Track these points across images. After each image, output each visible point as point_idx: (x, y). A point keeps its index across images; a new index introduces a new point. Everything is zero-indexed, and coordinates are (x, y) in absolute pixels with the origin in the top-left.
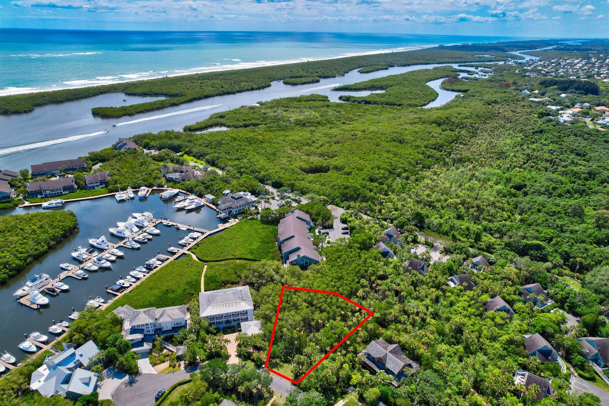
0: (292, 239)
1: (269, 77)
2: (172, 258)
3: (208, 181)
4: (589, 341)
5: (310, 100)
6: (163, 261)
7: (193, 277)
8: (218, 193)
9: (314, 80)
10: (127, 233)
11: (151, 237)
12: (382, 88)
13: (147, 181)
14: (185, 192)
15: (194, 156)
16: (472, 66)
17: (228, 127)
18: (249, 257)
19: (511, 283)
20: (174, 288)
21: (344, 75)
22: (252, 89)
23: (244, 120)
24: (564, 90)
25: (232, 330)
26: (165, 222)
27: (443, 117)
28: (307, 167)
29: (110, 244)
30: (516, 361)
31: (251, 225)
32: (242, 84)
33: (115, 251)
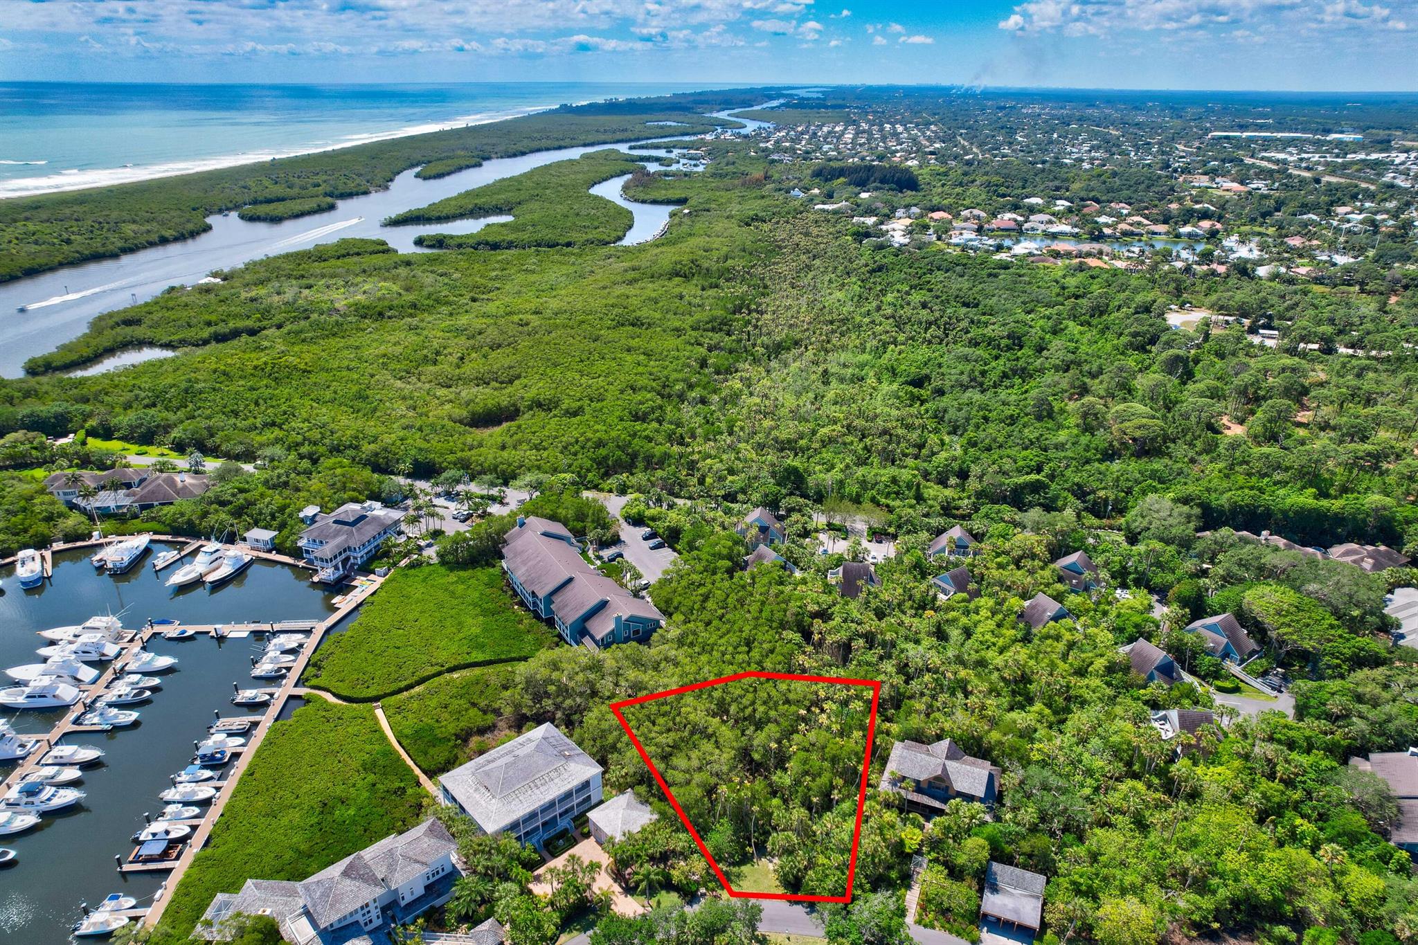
0: (570, 586)
1: (193, 205)
2: (267, 720)
3: (234, 495)
4: (1208, 627)
5: (348, 254)
6: (246, 733)
7: (368, 747)
8: (281, 520)
9: (324, 205)
10: (67, 692)
11: (156, 681)
12: (499, 210)
13: (26, 531)
14: (169, 538)
15: (123, 439)
16: (657, 147)
17: (168, 346)
18: (479, 656)
19: (1041, 564)
20: (339, 791)
21: (387, 188)
22: (164, 241)
23: (209, 324)
24: (862, 184)
25: (568, 840)
26: (171, 631)
27: (685, 259)
28: (465, 413)
29: (30, 739)
30: (1138, 699)
31: (424, 580)
32: (129, 229)
33: (66, 750)
